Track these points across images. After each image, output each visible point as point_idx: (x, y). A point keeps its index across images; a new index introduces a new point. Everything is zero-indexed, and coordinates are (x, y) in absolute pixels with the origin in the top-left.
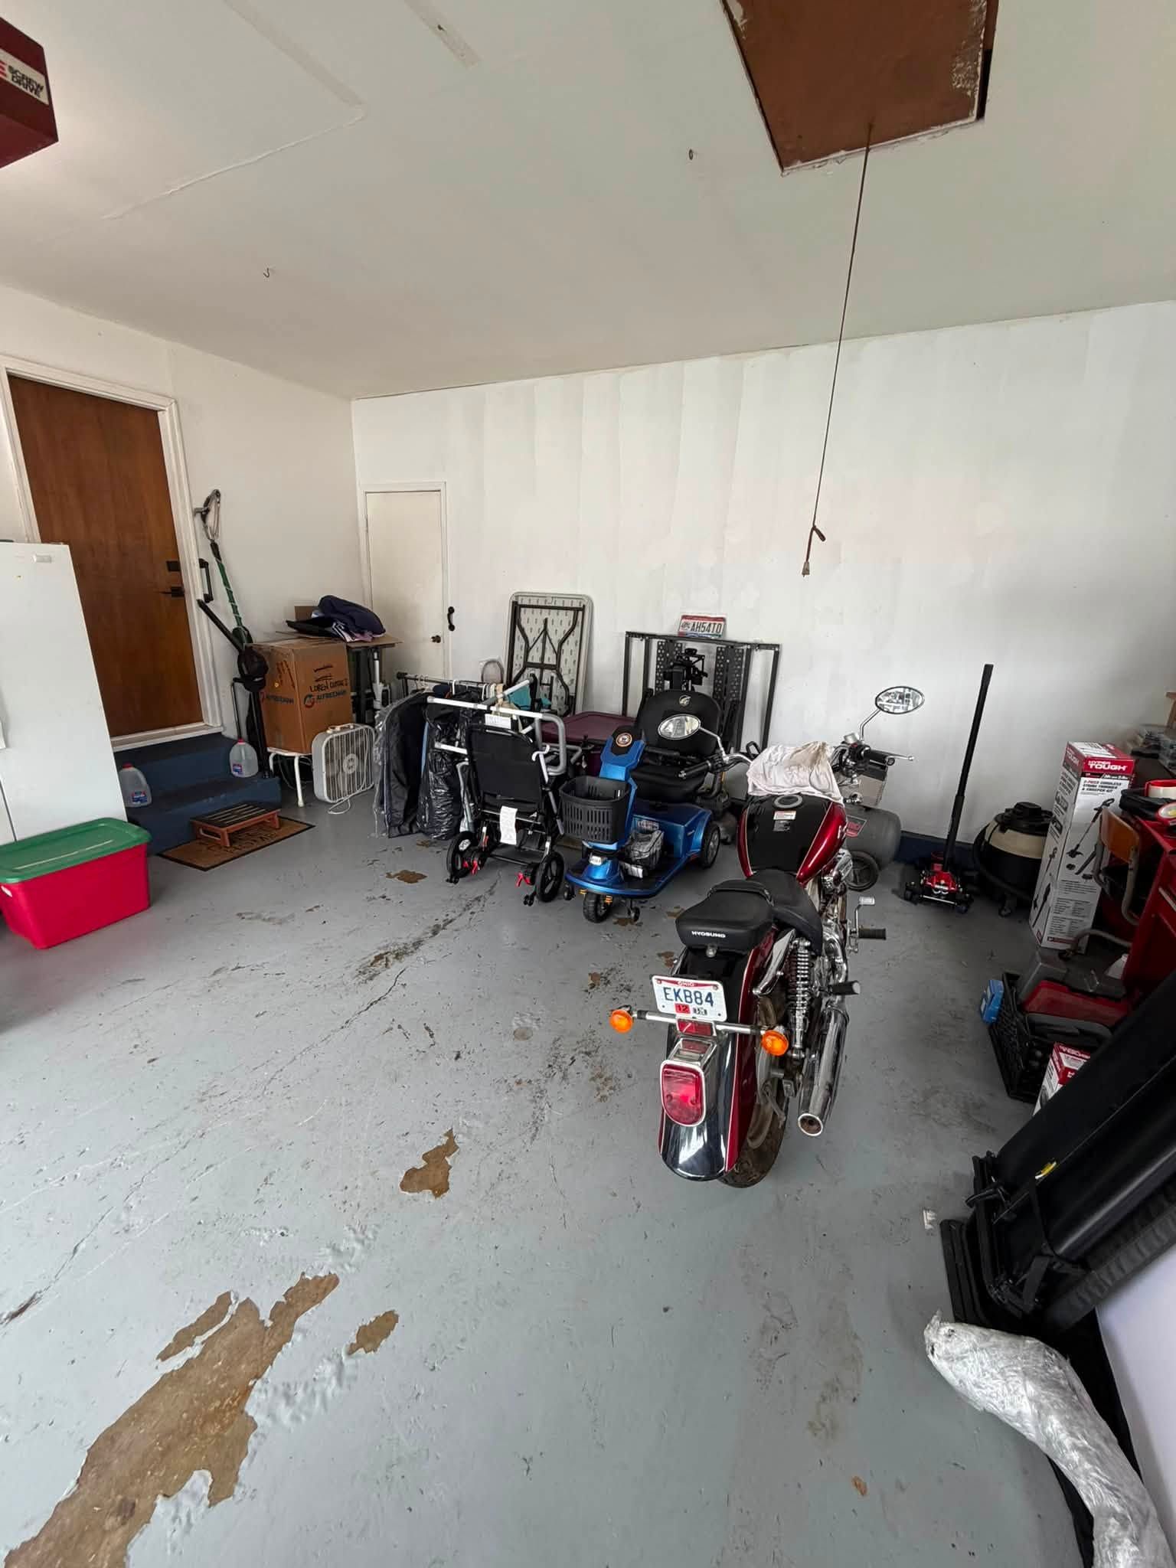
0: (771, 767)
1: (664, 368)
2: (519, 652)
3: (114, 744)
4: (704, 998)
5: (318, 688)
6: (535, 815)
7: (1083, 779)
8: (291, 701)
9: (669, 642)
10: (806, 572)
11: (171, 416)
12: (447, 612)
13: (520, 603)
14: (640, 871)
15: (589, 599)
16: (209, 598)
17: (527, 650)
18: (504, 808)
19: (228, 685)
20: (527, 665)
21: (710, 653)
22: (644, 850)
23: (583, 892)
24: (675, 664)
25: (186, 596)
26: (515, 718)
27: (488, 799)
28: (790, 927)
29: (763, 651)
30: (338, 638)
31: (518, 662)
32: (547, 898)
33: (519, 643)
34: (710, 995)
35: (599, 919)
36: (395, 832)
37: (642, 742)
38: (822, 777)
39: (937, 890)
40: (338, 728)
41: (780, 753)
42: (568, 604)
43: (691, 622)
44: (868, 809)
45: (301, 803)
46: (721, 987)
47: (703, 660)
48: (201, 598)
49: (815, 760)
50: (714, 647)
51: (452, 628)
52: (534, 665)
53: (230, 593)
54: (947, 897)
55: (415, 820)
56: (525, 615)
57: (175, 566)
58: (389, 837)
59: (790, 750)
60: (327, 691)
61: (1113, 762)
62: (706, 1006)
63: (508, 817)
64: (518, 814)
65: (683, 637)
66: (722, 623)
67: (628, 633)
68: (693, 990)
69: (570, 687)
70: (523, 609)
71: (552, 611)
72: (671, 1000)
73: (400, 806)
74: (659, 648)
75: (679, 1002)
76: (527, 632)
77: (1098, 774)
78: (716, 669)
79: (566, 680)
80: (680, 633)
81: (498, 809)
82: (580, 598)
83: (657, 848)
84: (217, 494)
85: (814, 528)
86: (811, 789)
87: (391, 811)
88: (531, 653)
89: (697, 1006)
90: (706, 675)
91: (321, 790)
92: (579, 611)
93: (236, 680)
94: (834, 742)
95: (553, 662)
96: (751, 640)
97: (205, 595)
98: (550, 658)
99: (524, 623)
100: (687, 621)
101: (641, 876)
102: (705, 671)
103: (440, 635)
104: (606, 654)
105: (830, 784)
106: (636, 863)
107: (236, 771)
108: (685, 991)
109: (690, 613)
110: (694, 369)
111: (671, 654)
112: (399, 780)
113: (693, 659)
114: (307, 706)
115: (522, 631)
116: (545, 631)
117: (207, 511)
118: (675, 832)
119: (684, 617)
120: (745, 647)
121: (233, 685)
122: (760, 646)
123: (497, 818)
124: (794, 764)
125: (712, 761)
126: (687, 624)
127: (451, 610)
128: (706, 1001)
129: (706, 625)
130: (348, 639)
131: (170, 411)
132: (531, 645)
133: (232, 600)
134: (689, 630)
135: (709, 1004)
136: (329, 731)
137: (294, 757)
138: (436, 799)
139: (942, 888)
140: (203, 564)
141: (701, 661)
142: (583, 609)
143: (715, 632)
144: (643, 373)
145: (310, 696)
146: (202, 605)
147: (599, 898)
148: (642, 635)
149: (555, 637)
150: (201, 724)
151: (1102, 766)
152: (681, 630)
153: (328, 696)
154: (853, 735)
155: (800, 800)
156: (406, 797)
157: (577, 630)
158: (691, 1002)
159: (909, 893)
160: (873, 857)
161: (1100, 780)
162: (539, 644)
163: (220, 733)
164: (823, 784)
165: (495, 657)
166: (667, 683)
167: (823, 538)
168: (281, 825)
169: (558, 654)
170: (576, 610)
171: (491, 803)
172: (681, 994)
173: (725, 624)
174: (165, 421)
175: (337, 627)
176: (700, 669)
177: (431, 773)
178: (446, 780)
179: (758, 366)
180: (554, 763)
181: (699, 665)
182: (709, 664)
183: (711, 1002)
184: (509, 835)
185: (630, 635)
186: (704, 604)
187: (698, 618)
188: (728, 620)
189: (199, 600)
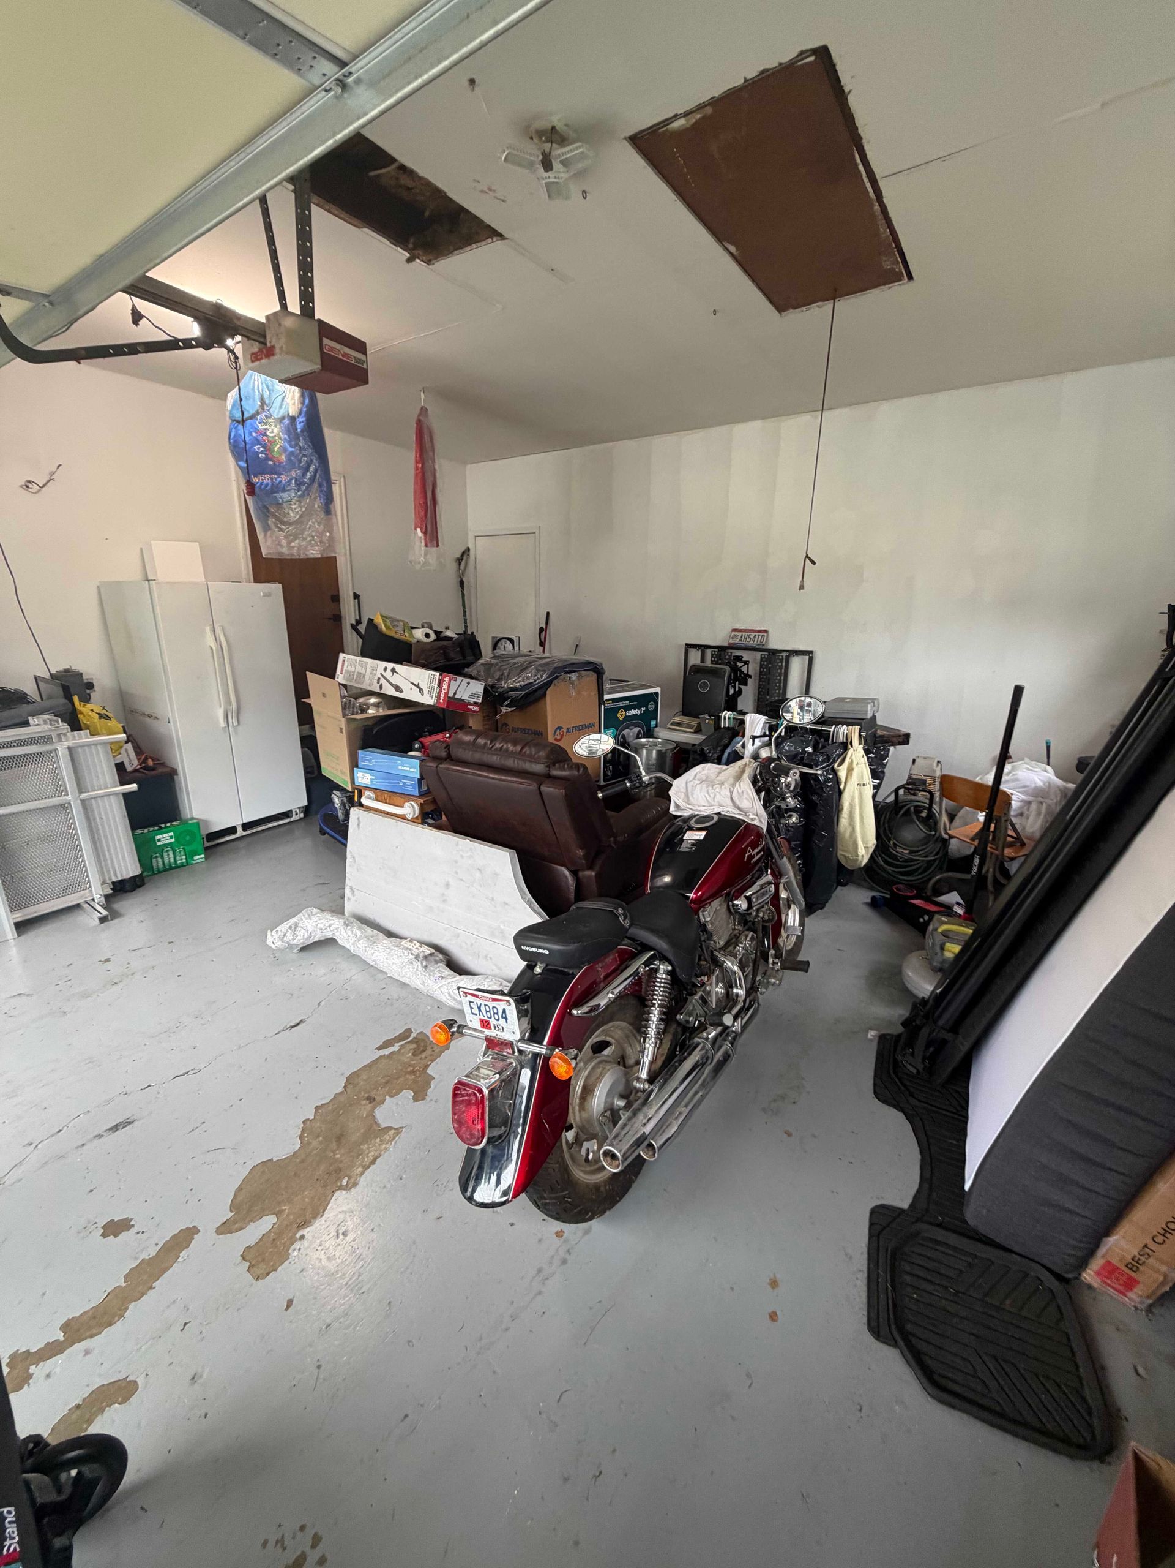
0: (695, 785)
4: (500, 1014)
9: (721, 651)
11: (340, 486)
12: (538, 631)
16: (359, 622)
21: (754, 659)
25: (343, 621)
29: (800, 657)
34: (504, 1011)
43: (739, 634)
47: (748, 665)
48: (354, 622)
49: (739, 778)
50: (758, 655)
51: (542, 644)
57: (336, 599)
62: (502, 1022)
65: (732, 646)
66: (765, 634)
67: (687, 645)
68: (491, 1004)
72: (476, 1014)
74: (712, 657)
75: (482, 1017)
78: (760, 673)
80: (730, 644)
85: (807, 556)
89: (496, 1023)
90: (751, 678)
96: (789, 648)
97: (356, 620)
100: (736, 633)
102: (750, 673)
108: (485, 1005)
109: (739, 627)
111: (722, 661)
113: (739, 664)
119: (734, 630)
120: (784, 654)
122: (797, 653)
126: (736, 636)
127: (541, 629)
128: (502, 1017)
129: (752, 637)
131: (340, 483)
134: (737, 641)
135: (504, 1020)
140: (356, 596)
141: (746, 666)
143: (759, 642)
146: (354, 627)
148: (699, 646)
152: (731, 641)
155: (716, 818)
158: (491, 1018)
164: (744, 802)
167: (814, 563)
172: (483, 1009)
173: (768, 636)
174: (336, 491)
176: (746, 672)
181: (744, 669)
182: (753, 669)
183: (506, 1018)
185: (689, 646)
186: (749, 620)
187: (745, 631)
188: (770, 631)
189: (352, 625)
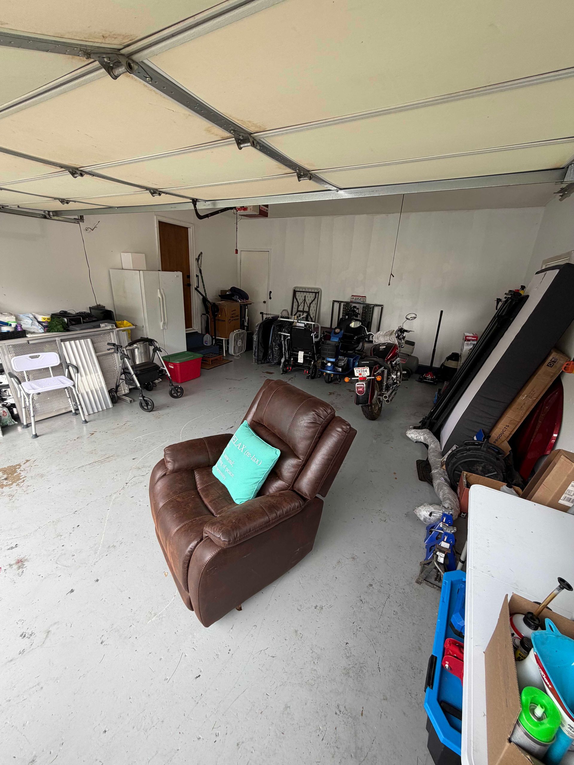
0: (379, 336)
1: (348, 217)
2: (295, 306)
3: (186, 331)
5: (232, 317)
6: (310, 353)
7: (465, 342)
8: (225, 321)
9: (347, 304)
10: (389, 285)
12: (269, 293)
13: (296, 290)
14: (341, 369)
15: (321, 289)
16: (198, 287)
17: (298, 306)
18: (300, 352)
19: (200, 315)
20: (298, 311)
21: (360, 307)
22: (342, 363)
23: (325, 373)
24: (349, 311)
25: (191, 286)
26: (306, 324)
27: (295, 349)
28: (383, 366)
29: (378, 307)
30: (237, 301)
31: (295, 310)
32: (313, 378)
33: (295, 304)
34: (366, 371)
35: (329, 382)
36: (260, 362)
37: (343, 331)
38: (393, 338)
39: (428, 378)
40: (237, 331)
41: (382, 333)
42: (313, 291)
43: (355, 297)
44: (408, 355)
45: (224, 355)
46: (368, 368)
48: (196, 287)
49: (391, 334)
50: (362, 306)
51: (270, 298)
52: (301, 311)
53: (204, 285)
54: (431, 380)
55: (266, 358)
56: (298, 294)
57: (189, 277)
58: (258, 364)
59: (385, 332)
60: (234, 318)
61: (473, 337)
63: (301, 354)
64: (304, 353)
65: (352, 302)
66: (365, 298)
67: (333, 301)
68: (363, 369)
69: (313, 319)
70: (297, 292)
71: (307, 293)
73: (261, 355)
74: (343, 306)
75: (360, 373)
76: (298, 300)
77: (469, 340)
78: (363, 313)
79: (312, 316)
80: (351, 301)
81: (298, 352)
82: (317, 289)
83: (346, 363)
84: (201, 253)
85: (391, 274)
86: (390, 341)
87: (258, 356)
88: (299, 307)
89: (364, 373)
90: (359, 314)
91: (231, 351)
92: (317, 293)
93: (203, 314)
94: (396, 329)
95: (307, 310)
96: (374, 304)
98: (306, 309)
99: (297, 297)
101: (341, 371)
103: (266, 301)
104: (325, 307)
105: (395, 340)
106: (340, 367)
107: (206, 343)
109: (354, 294)
110: (358, 218)
111: (348, 308)
112: (262, 346)
113: (355, 309)
114: (229, 323)
115: (297, 299)
116: (305, 300)
117: (199, 259)
118: (351, 360)
119: (353, 296)
120: (372, 306)
121: (201, 316)
122: (377, 305)
123: (297, 355)
124: (385, 335)
125: (364, 334)
126: (353, 298)
127: (271, 292)
129: (360, 299)
130: (240, 301)
131: (191, 228)
132: (299, 304)
133: (204, 288)
134: (354, 300)
136: (235, 331)
137: (223, 340)
138: (275, 351)
139: (429, 377)
140: (197, 276)
142: (318, 293)
143: (362, 301)
144: (342, 217)
145: (230, 319)
146: (196, 289)
147: (329, 374)
148: (338, 302)
149: (308, 302)
150: (191, 329)
151: (470, 338)
152: (351, 300)
153: (234, 320)
154: (401, 326)
155: (387, 344)
156: (263, 351)
157: (316, 299)
159: (420, 380)
160: (410, 369)
161: (470, 342)
162: (303, 304)
163: (197, 332)
164: (394, 340)
165: (286, 309)
166: (347, 317)
167: (393, 277)
168: (223, 360)
169: (309, 308)
170: (316, 293)
171: (295, 350)
172: (360, 371)
174: (190, 231)
175: (236, 297)
177: (274, 343)
178: (279, 345)
179: (378, 218)
180: (316, 337)
181: (357, 311)
182: (361, 311)
184: (301, 360)
185: (334, 301)
186: (359, 292)
187: (357, 296)
188: (367, 297)
189: (195, 288)
